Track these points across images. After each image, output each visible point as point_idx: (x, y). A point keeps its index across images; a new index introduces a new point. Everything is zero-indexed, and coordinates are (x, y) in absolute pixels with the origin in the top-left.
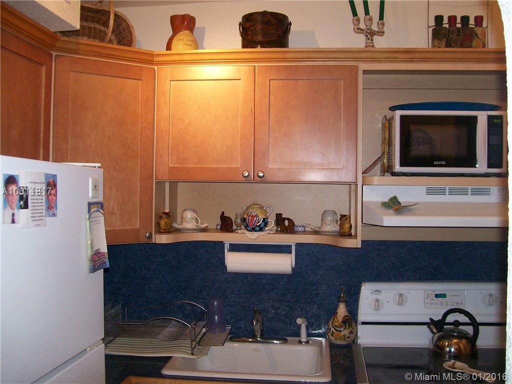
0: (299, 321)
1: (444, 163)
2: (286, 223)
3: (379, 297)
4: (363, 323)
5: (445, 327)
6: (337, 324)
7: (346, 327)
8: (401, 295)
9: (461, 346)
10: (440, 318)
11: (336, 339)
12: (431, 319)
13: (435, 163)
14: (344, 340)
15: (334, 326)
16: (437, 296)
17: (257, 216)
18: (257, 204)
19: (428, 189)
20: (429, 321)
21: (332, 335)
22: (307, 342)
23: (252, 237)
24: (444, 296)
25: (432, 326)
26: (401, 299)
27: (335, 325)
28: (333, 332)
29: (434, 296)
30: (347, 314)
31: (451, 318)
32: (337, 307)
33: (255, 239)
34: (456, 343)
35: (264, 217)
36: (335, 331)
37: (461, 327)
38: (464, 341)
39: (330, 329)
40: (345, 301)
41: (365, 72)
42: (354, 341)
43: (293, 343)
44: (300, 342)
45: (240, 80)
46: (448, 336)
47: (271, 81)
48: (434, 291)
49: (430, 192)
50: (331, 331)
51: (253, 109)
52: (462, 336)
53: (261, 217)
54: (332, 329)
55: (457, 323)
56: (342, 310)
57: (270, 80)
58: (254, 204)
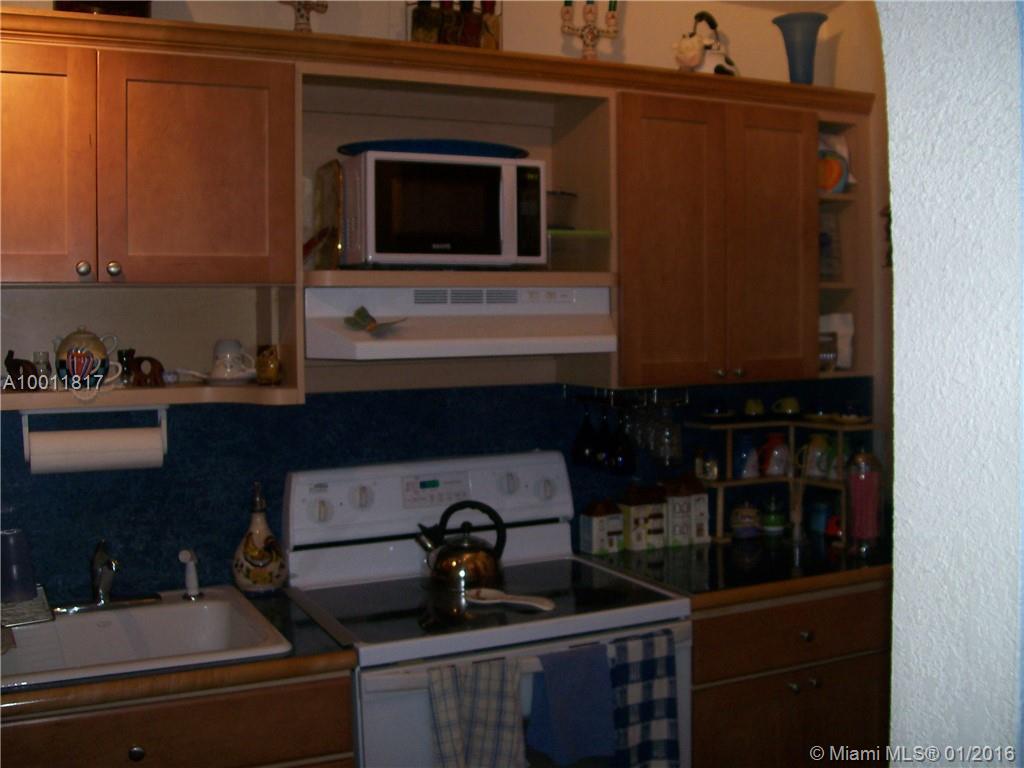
0: (185, 556)
1: (448, 246)
2: (146, 367)
3: (323, 495)
4: (298, 548)
5: (446, 537)
6: (256, 553)
7: (272, 557)
8: (363, 489)
9: (479, 564)
10: (437, 521)
11: (255, 582)
12: (421, 526)
13: (435, 246)
14: (271, 581)
15: (249, 558)
16: (424, 485)
17: (89, 355)
18: (85, 332)
19: (417, 294)
20: (418, 530)
21: (247, 576)
22: (200, 596)
23: (83, 398)
24: (434, 484)
25: (424, 538)
26: (365, 498)
27: (252, 557)
28: (248, 571)
29: (418, 485)
30: (270, 534)
31: (455, 522)
32: (249, 522)
33: (91, 401)
34: (468, 561)
35: (103, 357)
36: (251, 567)
37: (474, 535)
38: (482, 555)
39: (242, 566)
40: (262, 511)
41: (309, 79)
42: (286, 584)
43: (172, 601)
44: (187, 598)
45: (65, 75)
46: (456, 550)
47: (129, 83)
48: (417, 477)
49: (421, 298)
50: (244, 569)
51: (93, 137)
52: (477, 547)
53: (98, 357)
54: (246, 564)
55: (467, 527)
56: (259, 528)
57: (127, 80)
58: (79, 332)
